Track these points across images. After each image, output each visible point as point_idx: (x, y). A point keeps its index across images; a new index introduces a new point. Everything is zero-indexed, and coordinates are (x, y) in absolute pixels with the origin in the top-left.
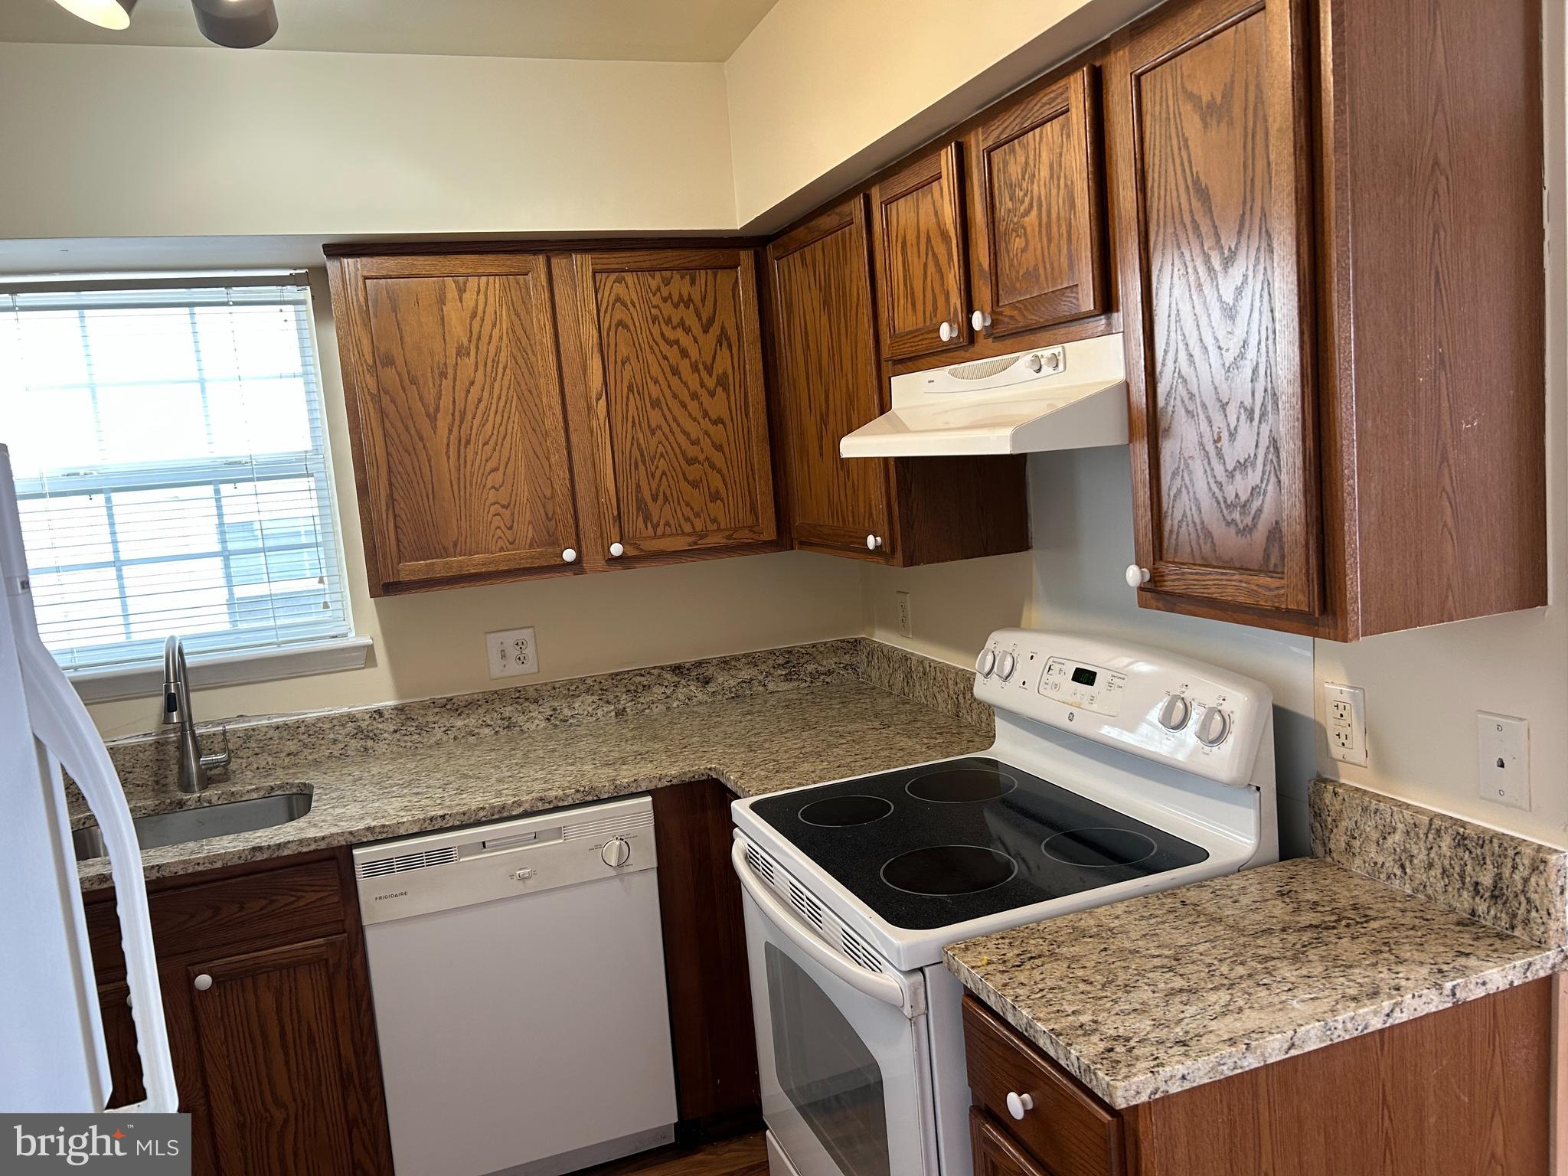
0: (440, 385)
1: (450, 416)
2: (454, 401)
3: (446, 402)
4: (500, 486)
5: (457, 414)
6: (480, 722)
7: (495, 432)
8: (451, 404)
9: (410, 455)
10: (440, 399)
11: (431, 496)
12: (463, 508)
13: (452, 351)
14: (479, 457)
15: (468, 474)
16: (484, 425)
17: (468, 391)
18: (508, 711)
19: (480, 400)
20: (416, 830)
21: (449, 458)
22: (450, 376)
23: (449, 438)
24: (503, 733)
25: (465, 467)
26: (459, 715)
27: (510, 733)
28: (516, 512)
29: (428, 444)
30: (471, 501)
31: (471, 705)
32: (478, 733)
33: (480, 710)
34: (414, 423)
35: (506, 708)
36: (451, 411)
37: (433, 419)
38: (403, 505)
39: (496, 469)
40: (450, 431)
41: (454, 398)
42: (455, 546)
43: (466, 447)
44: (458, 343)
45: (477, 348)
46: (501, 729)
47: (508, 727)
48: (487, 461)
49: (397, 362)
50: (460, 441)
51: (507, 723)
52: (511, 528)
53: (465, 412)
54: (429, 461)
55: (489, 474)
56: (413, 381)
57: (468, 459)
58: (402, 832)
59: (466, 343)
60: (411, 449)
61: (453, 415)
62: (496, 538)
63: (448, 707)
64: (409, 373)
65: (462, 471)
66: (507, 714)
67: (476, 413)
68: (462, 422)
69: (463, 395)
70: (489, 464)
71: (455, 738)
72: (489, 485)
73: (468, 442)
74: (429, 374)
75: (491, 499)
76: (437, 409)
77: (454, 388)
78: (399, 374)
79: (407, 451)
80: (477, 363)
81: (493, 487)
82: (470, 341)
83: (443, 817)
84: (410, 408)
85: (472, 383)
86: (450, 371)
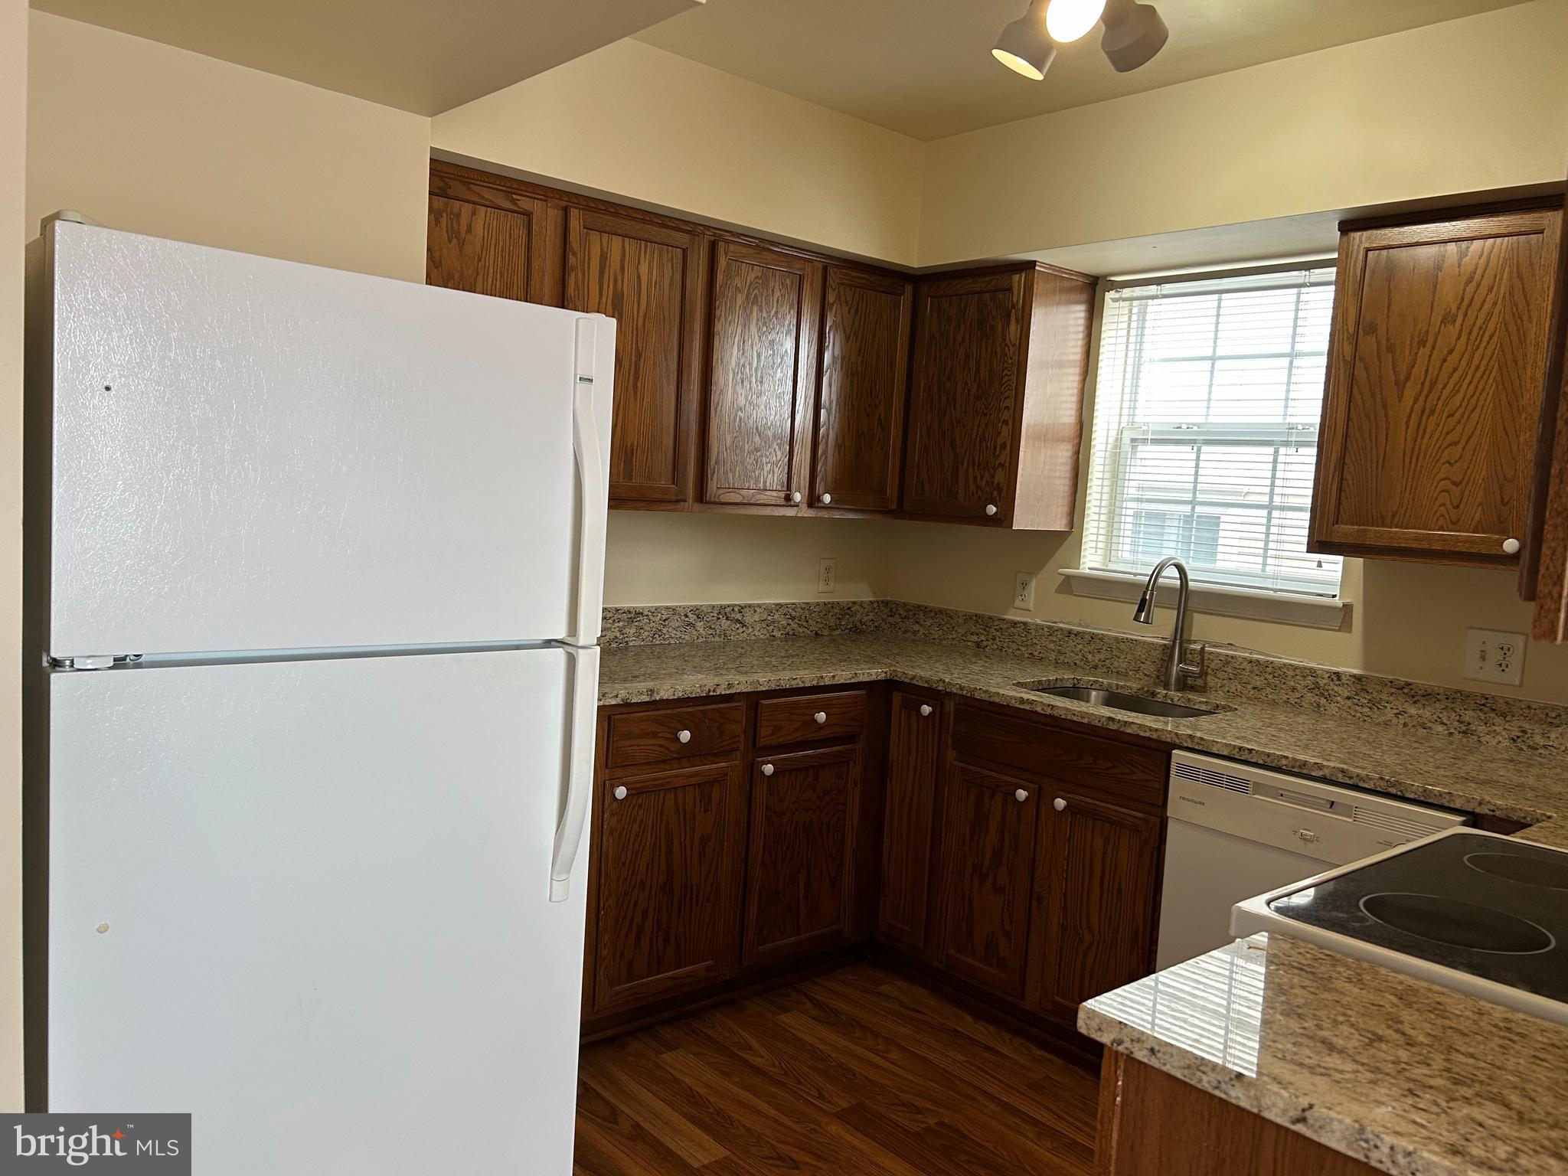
0: (1416, 354)
1: (1420, 386)
2: (1427, 371)
3: (1418, 371)
4: (1456, 462)
5: (1427, 384)
6: (1435, 716)
7: (1464, 404)
8: (1423, 373)
9: (1370, 421)
10: (1413, 367)
11: (1380, 464)
12: (1410, 480)
13: (1437, 318)
14: (1440, 428)
15: (1423, 447)
16: (1453, 396)
17: (1445, 360)
18: (1468, 715)
19: (1455, 370)
20: (1225, 753)
21: (1407, 428)
22: (1429, 345)
23: (1412, 407)
24: (1458, 737)
25: (1423, 438)
26: (1415, 702)
27: (1465, 740)
28: (1467, 491)
29: (1390, 413)
30: (1420, 472)
31: (1428, 696)
32: (1430, 728)
33: (1437, 705)
34: (1381, 390)
35: (1466, 712)
36: (1422, 380)
37: (1401, 387)
38: (1352, 469)
39: (1455, 444)
40: (1416, 400)
41: (1428, 367)
42: (1393, 517)
43: (1428, 417)
44: (1445, 310)
45: (1466, 315)
46: (1456, 732)
47: (1464, 732)
48: (1448, 433)
49: (1379, 331)
50: (1423, 412)
51: (1464, 728)
52: (1457, 507)
53: (1436, 382)
54: (1388, 428)
55: (1447, 447)
56: (1391, 349)
57: (1427, 430)
58: (1214, 750)
59: (1454, 310)
60: (1373, 417)
61: (1423, 384)
62: (1438, 514)
63: (1405, 691)
64: (1388, 340)
65: (1418, 443)
66: (1467, 719)
67: (1448, 383)
68: (1430, 391)
69: (1438, 365)
70: (1449, 436)
71: (1405, 725)
72: (1443, 460)
73: (1432, 412)
74: (1408, 342)
75: (1441, 475)
76: (1407, 379)
77: (1430, 357)
78: (1378, 341)
79: (1368, 417)
80: (1461, 330)
81: (1448, 462)
82: (1459, 308)
83: (1250, 751)
84: (1380, 376)
85: (1451, 351)
86: (1431, 340)
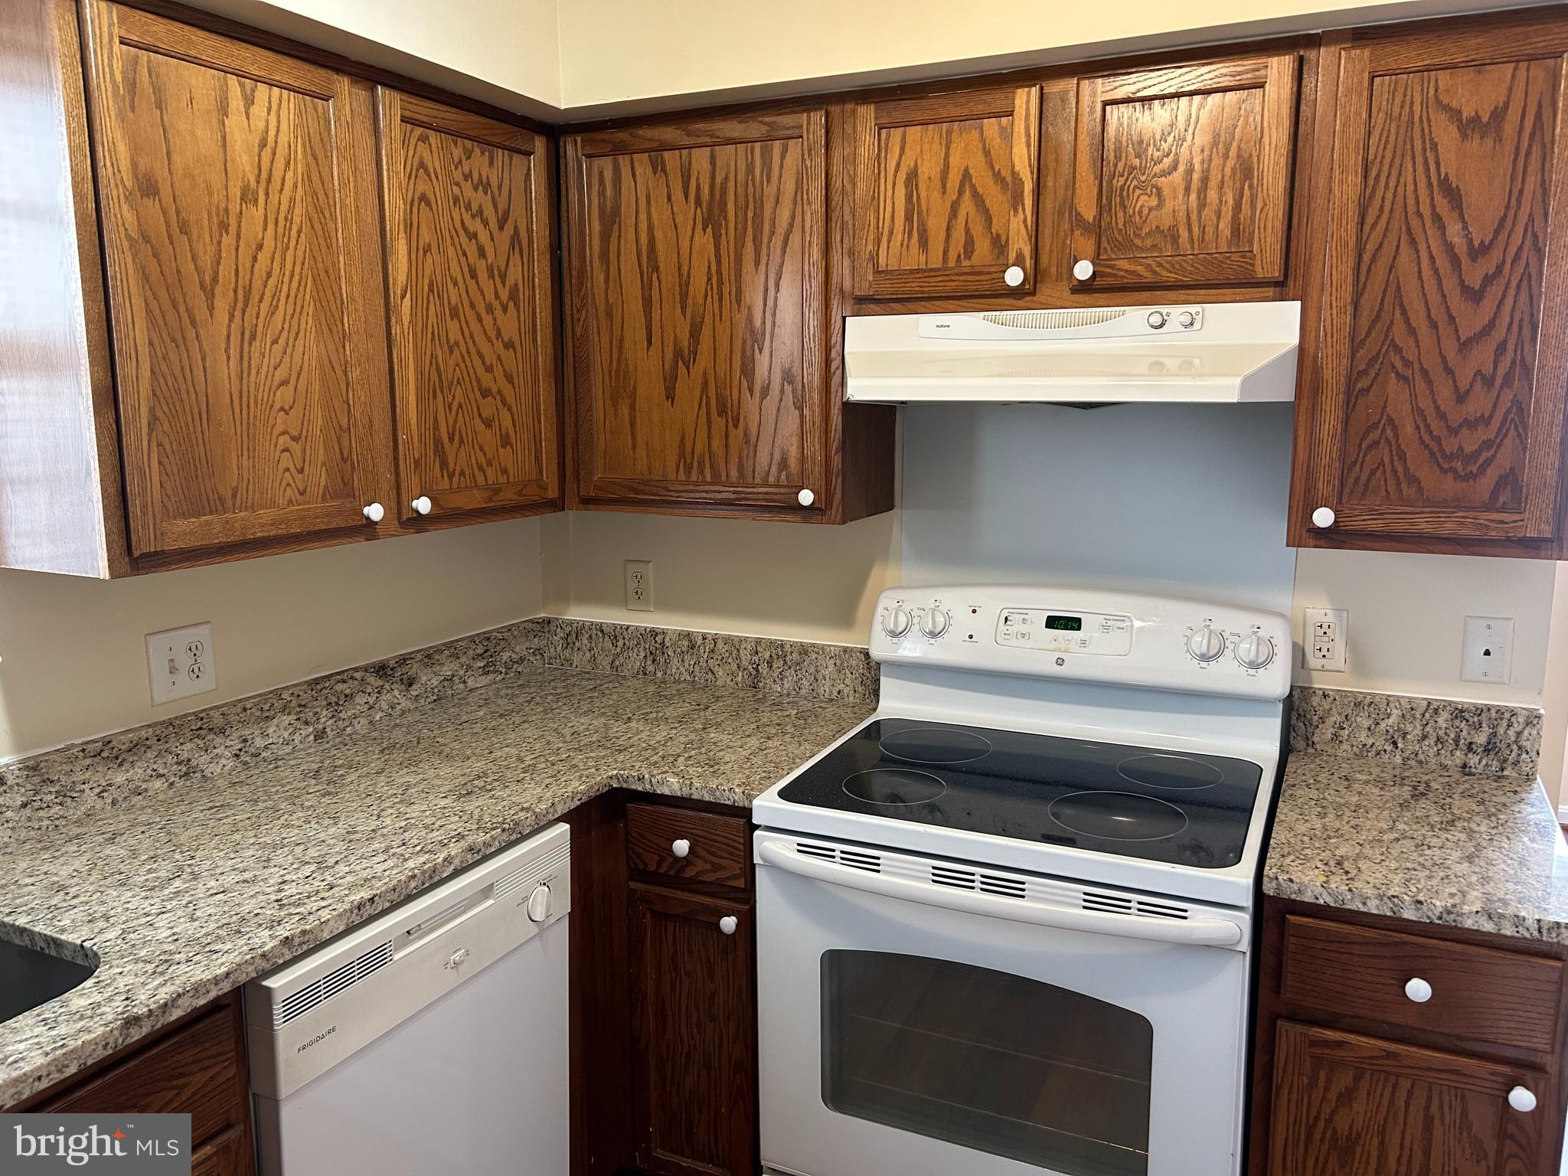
0: (220, 242)
1: (232, 294)
2: (237, 271)
3: (226, 271)
4: (291, 408)
5: (240, 291)
7: (286, 327)
8: (233, 274)
9: (177, 347)
10: (219, 263)
11: (204, 417)
12: (245, 438)
13: (236, 192)
14: (266, 360)
15: (252, 385)
16: (273, 313)
17: (255, 259)
18: (186, 750)
19: (269, 275)
21: (228, 358)
22: (233, 230)
23: (229, 326)
25: (249, 374)
26: (120, 765)
27: (188, 783)
28: (308, 447)
29: (202, 332)
30: (255, 425)
31: (137, 747)
32: (146, 790)
33: (149, 754)
34: (184, 295)
35: (183, 747)
36: (233, 285)
37: (210, 295)
38: (166, 427)
39: (285, 383)
40: (232, 316)
41: (237, 265)
42: (234, 496)
43: (250, 345)
44: (243, 181)
45: (267, 194)
46: (177, 779)
48: (275, 369)
49: (162, 193)
50: (243, 334)
51: (185, 769)
52: (301, 471)
53: (250, 289)
54: (204, 359)
55: (278, 388)
56: (184, 229)
57: (253, 365)
59: (253, 183)
60: (179, 337)
61: (235, 291)
62: (284, 484)
63: (104, 754)
64: (178, 213)
65: (245, 381)
66: (185, 756)
67: (264, 294)
68: (246, 305)
69: (248, 265)
70: (277, 373)
71: (114, 803)
72: (277, 406)
73: (253, 337)
74: (206, 221)
75: (280, 428)
76: (215, 279)
77: (237, 249)
78: (164, 212)
79: (173, 340)
80: (266, 216)
81: (282, 409)
82: (258, 182)
83: (372, 900)
84: (178, 272)
85: (260, 247)
86: (233, 222)
